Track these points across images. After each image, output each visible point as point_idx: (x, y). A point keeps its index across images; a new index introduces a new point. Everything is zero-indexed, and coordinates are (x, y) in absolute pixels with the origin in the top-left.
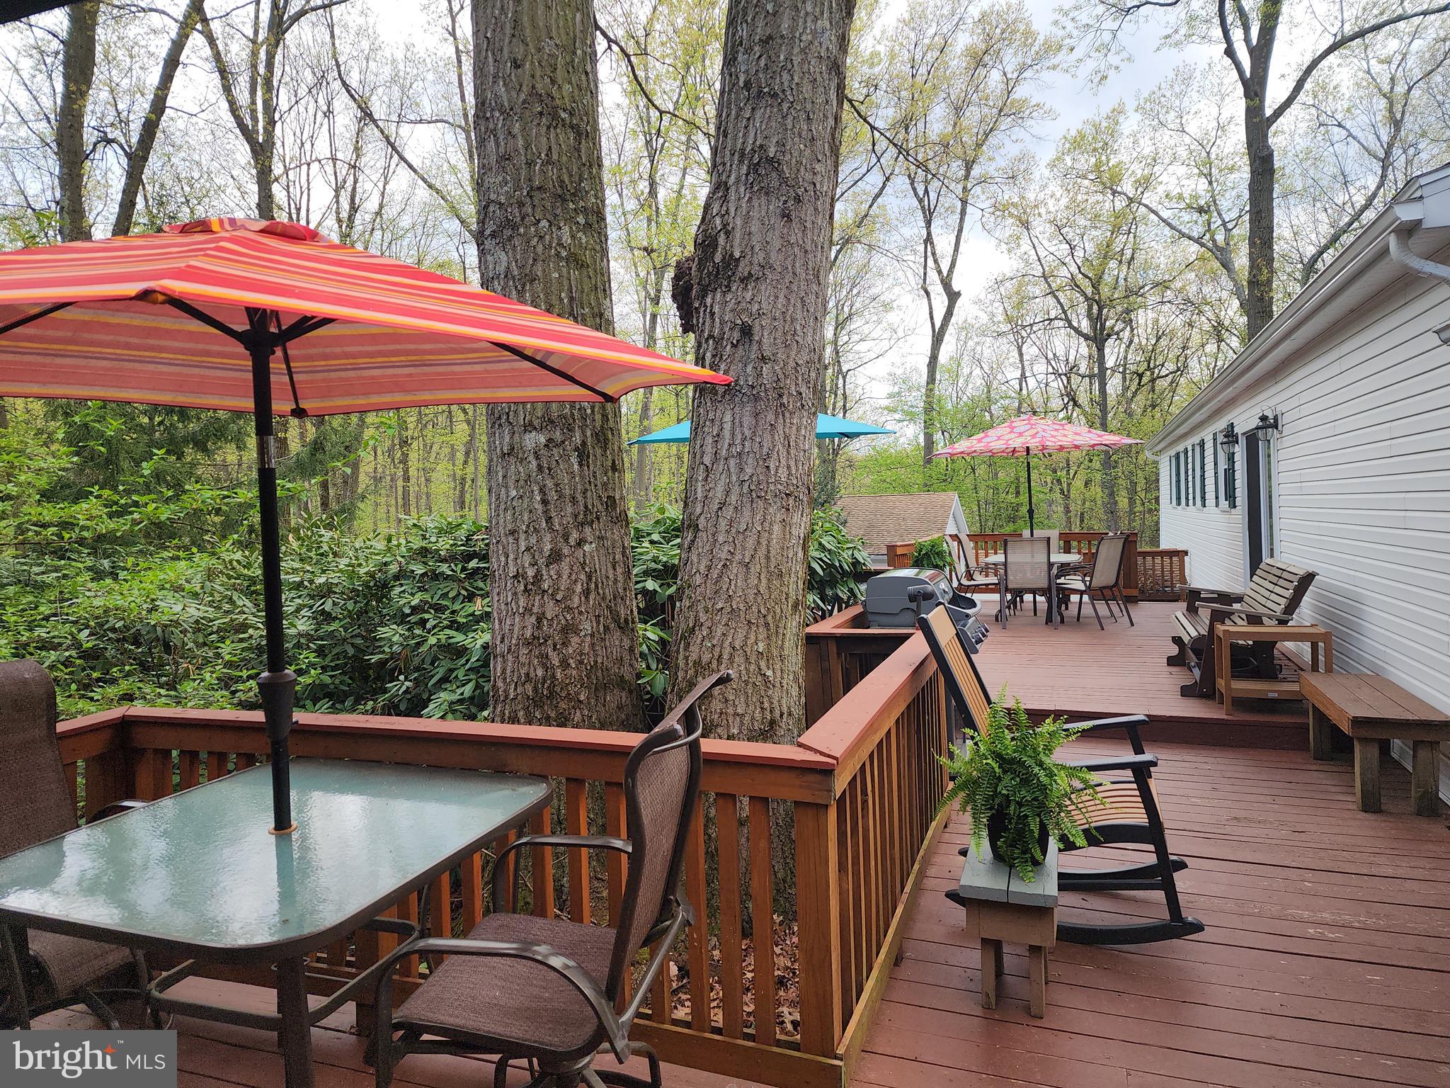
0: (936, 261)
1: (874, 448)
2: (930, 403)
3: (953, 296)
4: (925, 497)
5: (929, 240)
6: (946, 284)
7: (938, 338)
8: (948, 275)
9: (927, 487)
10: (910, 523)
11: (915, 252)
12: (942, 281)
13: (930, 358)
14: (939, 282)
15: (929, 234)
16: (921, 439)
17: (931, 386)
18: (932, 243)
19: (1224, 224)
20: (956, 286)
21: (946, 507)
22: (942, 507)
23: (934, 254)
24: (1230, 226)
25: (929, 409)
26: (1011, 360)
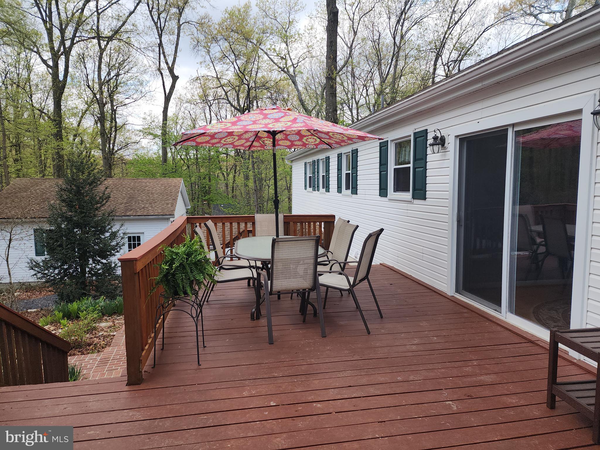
0: (165, 57)
1: (136, 155)
2: (165, 131)
3: (175, 78)
4: (165, 181)
5: (160, 45)
6: (171, 70)
7: (168, 99)
8: (172, 65)
9: (164, 175)
10: (156, 196)
11: (153, 51)
12: (169, 68)
13: (164, 108)
14: (167, 68)
15: (161, 41)
16: (161, 152)
17: (165, 122)
18: (162, 47)
19: (293, 65)
20: (176, 73)
21: (176, 187)
22: (175, 186)
23: (164, 53)
24: (295, 66)
25: (164, 133)
26: (202, 118)
